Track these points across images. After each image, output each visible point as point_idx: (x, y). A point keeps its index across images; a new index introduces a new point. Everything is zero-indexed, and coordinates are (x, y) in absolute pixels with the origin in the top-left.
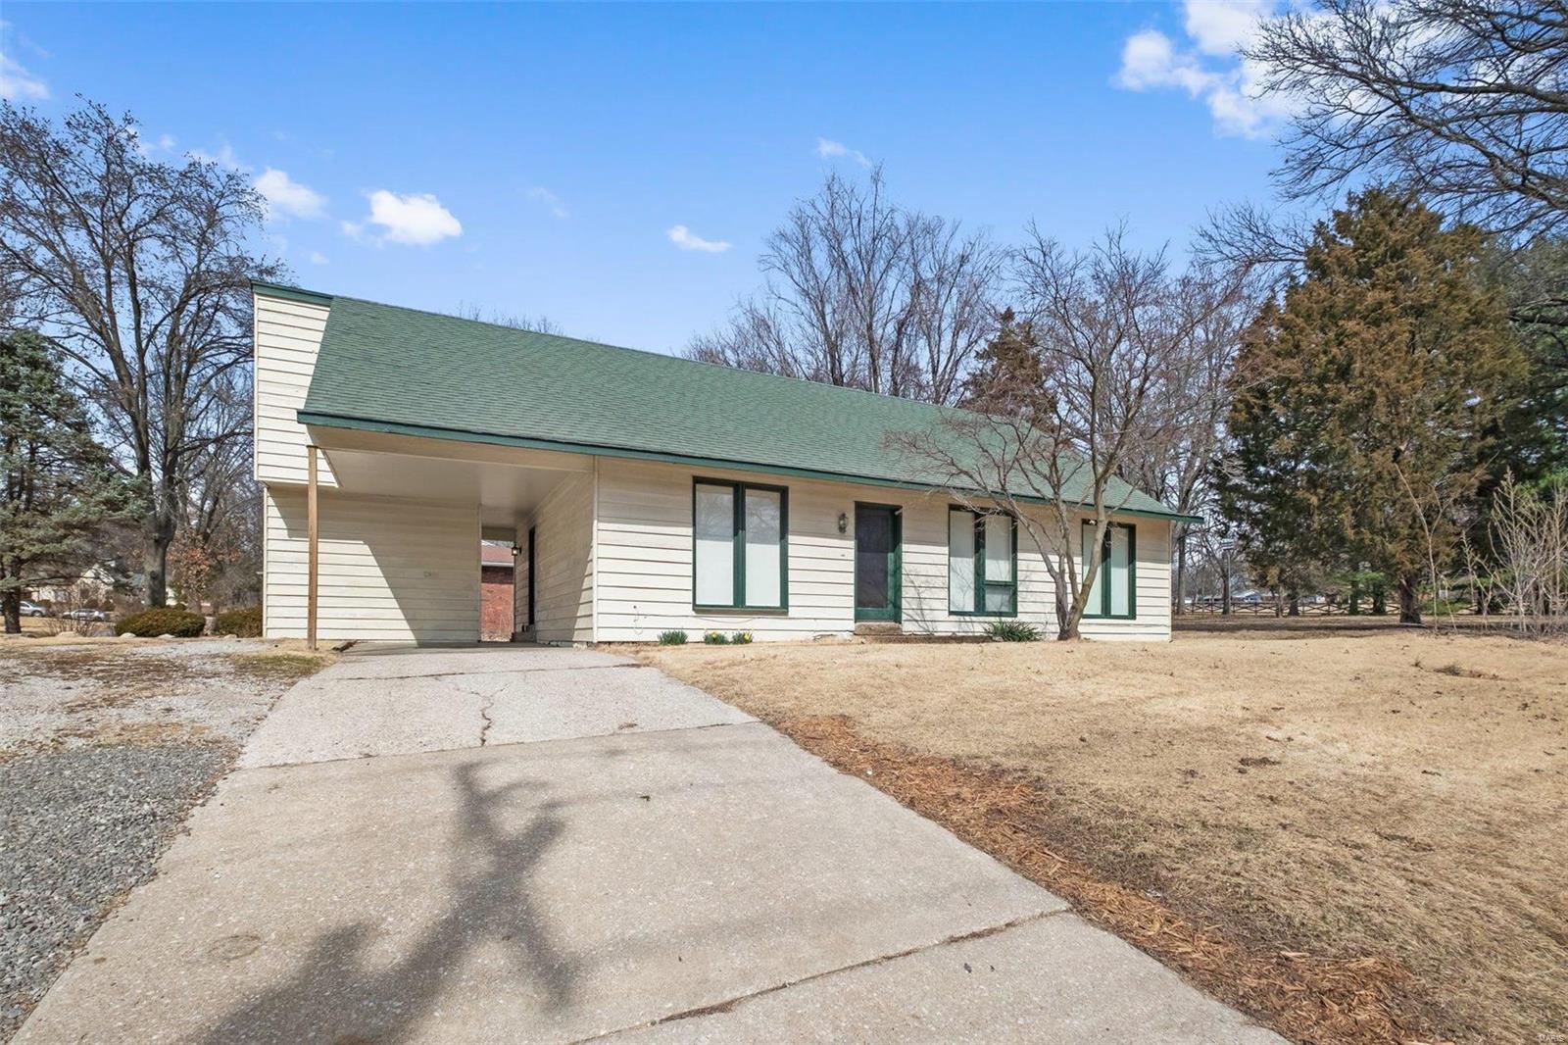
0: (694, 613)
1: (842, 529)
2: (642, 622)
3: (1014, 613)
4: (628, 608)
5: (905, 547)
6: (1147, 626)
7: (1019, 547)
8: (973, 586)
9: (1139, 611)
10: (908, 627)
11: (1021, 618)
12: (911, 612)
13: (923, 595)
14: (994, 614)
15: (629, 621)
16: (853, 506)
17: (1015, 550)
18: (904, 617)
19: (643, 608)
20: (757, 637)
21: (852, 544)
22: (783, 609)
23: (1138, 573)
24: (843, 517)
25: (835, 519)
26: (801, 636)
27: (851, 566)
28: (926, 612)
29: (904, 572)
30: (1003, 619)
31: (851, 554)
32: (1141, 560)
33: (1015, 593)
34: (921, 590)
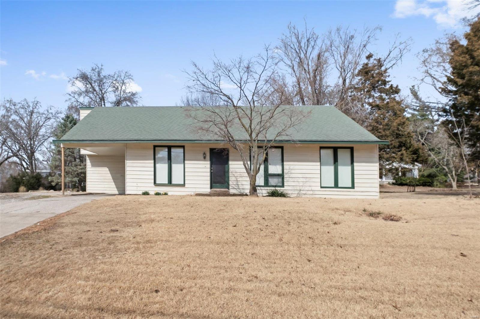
0: (154, 186)
1: (205, 158)
2: (139, 189)
3: (283, 186)
4: (135, 184)
5: (230, 163)
6: (362, 192)
7: (284, 160)
8: (263, 176)
9: (356, 185)
10: (232, 191)
11: (285, 188)
12: (233, 186)
13: (238, 180)
14: (273, 186)
15: (135, 188)
16: (209, 150)
17: (283, 161)
18: (230, 187)
19: (139, 185)
20: (169, 194)
21: (209, 162)
22: (184, 185)
23: (355, 168)
24: (204, 154)
25: (202, 155)
26: (189, 193)
27: (209, 170)
28: (239, 186)
29: (230, 171)
30: (277, 188)
31: (209, 166)
32: (357, 162)
33: (283, 178)
34: (238, 178)
